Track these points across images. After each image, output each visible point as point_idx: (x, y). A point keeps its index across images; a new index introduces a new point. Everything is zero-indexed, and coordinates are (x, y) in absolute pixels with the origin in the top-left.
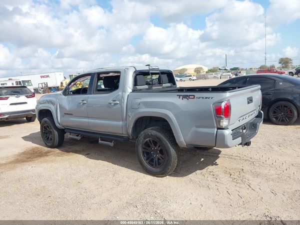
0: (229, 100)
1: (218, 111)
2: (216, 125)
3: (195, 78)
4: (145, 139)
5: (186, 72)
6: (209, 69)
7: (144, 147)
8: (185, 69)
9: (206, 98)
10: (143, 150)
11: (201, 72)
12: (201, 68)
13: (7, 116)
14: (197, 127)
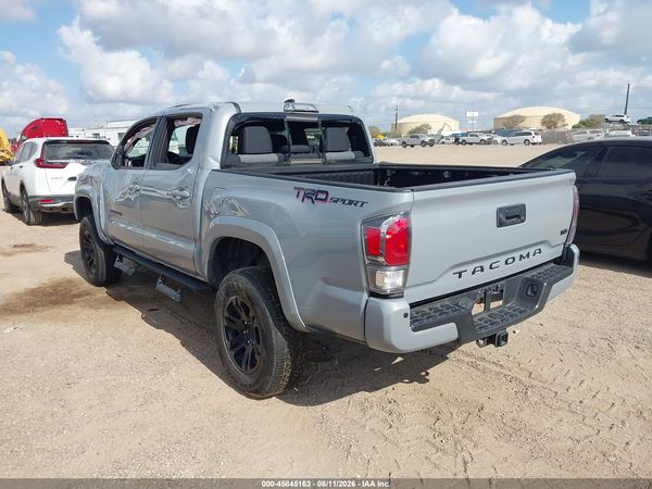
0: (406, 214)
1: (373, 244)
2: (365, 284)
3: (538, 139)
4: (228, 295)
5: (521, 125)
6: (584, 119)
7: (227, 315)
8: (520, 117)
9: (351, 202)
10: (226, 324)
11: (559, 125)
12: (560, 117)
13: (61, 204)
14: (327, 281)
